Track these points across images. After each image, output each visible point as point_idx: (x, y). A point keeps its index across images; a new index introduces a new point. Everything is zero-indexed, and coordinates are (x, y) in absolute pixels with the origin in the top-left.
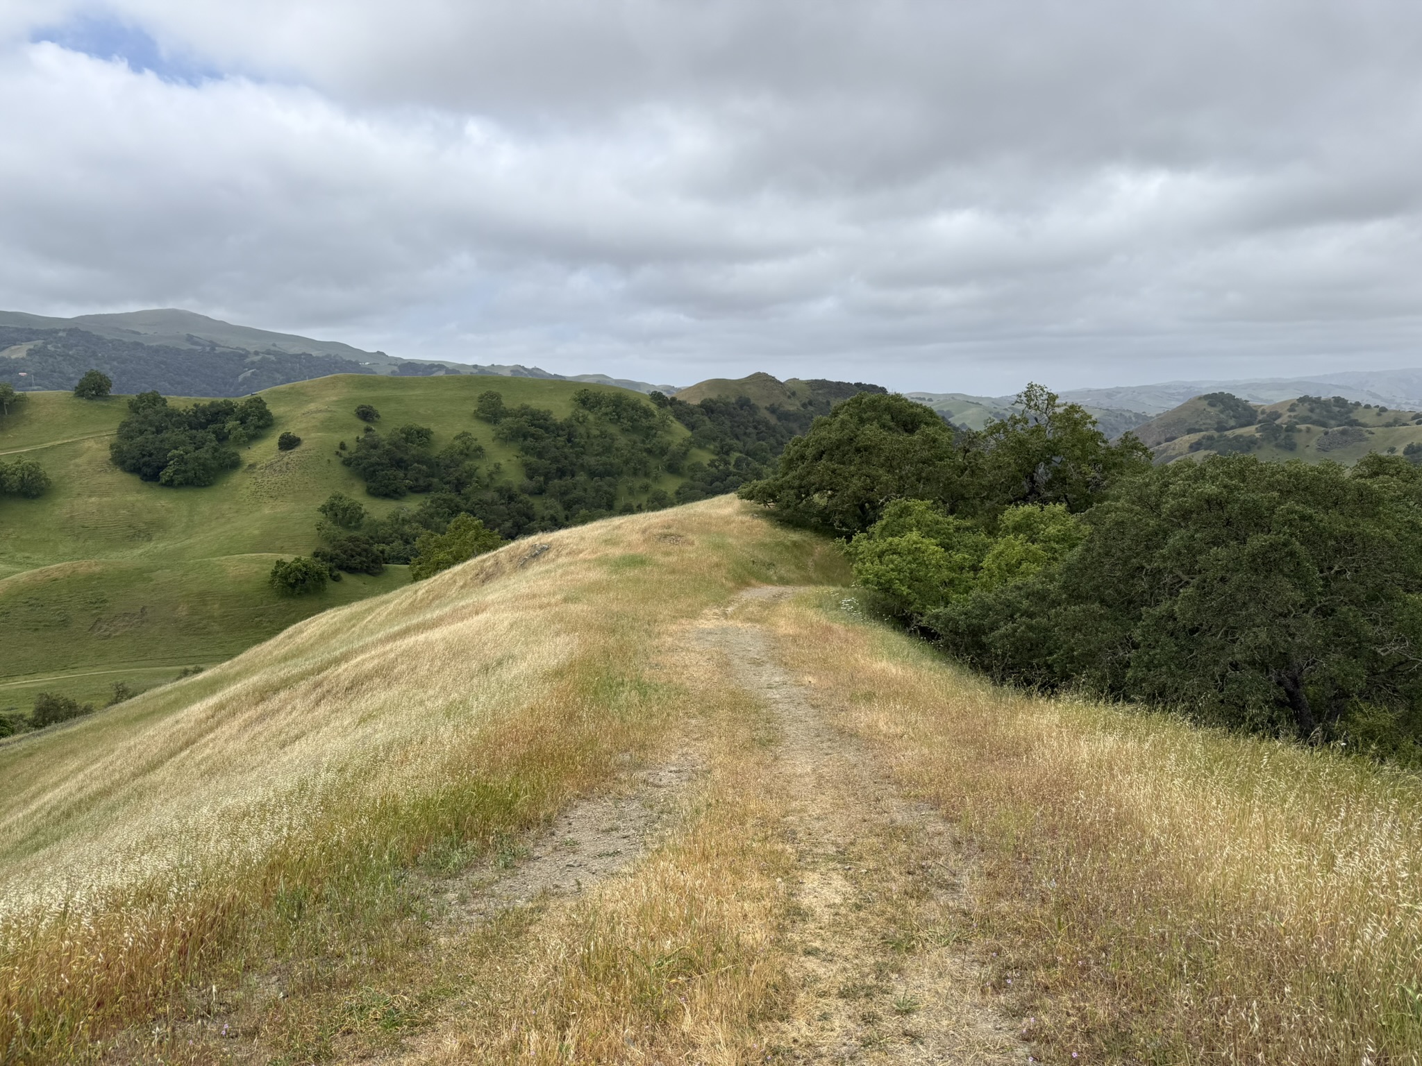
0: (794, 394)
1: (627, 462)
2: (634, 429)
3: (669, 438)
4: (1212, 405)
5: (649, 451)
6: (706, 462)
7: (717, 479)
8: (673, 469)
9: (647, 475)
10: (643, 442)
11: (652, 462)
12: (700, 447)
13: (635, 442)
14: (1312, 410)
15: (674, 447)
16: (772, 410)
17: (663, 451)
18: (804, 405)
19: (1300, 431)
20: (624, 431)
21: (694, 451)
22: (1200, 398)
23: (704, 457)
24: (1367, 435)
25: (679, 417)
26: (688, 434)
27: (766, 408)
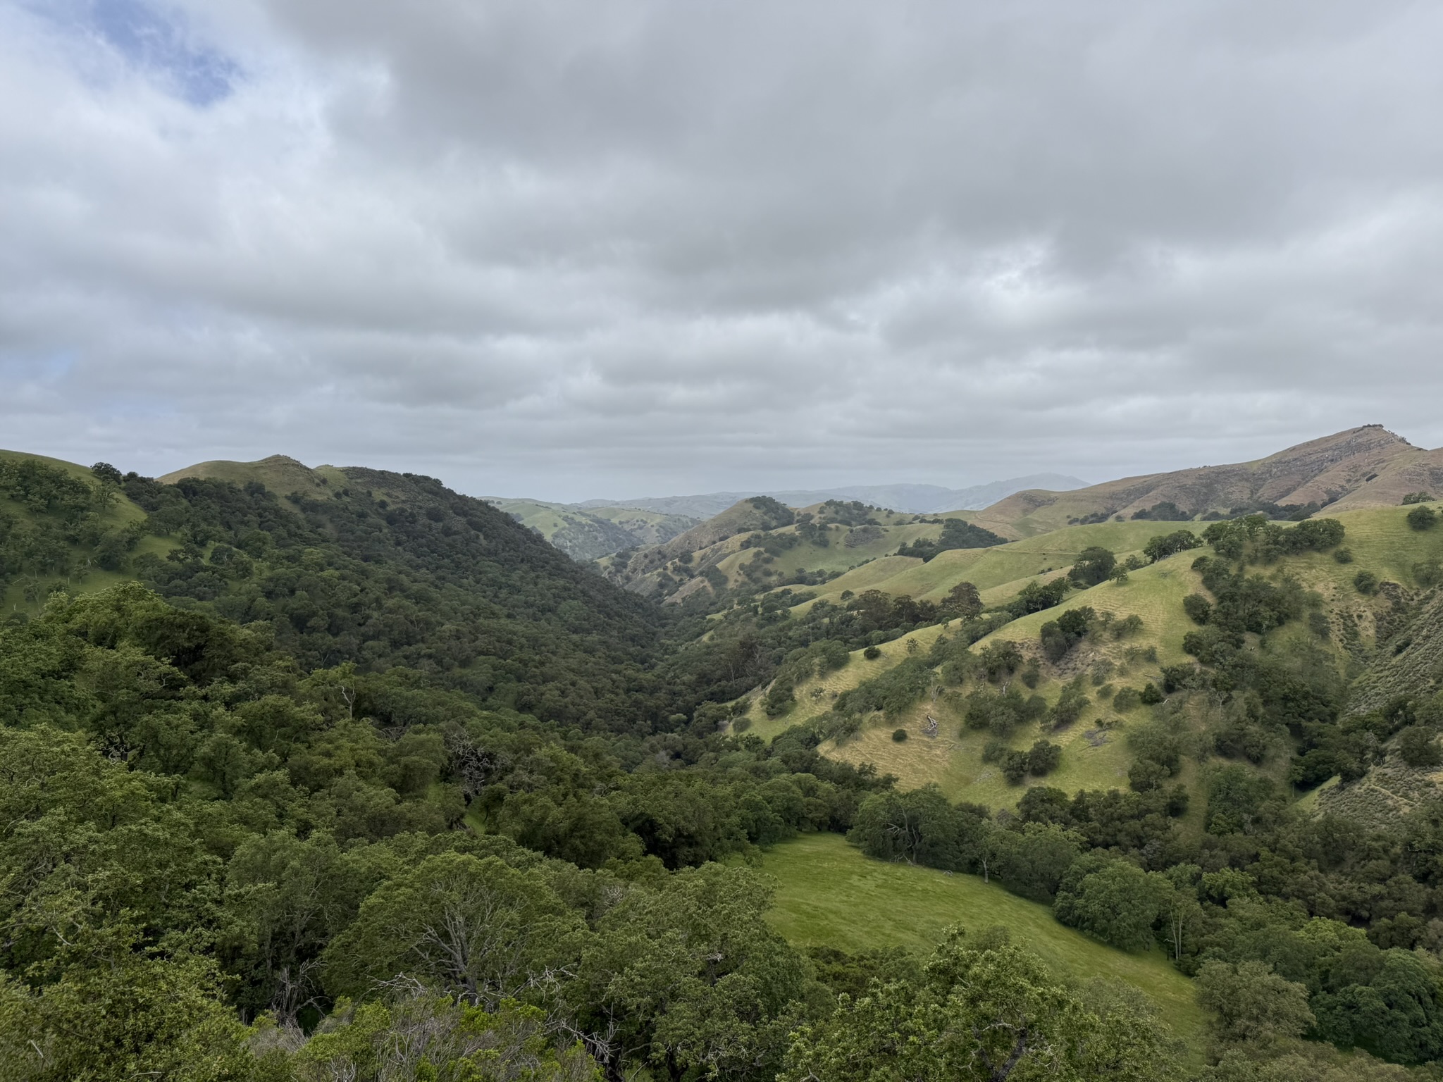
0: (324, 481)
1: (29, 554)
2: (50, 508)
3: (108, 522)
4: (757, 507)
5: (74, 541)
6: (163, 556)
7: (179, 575)
8: (109, 564)
9: (64, 572)
10: (64, 527)
11: (76, 554)
12: (159, 534)
13: (49, 527)
14: (837, 513)
15: (113, 534)
16: (295, 499)
17: (94, 540)
18: (338, 495)
19: (830, 529)
20: (34, 512)
21: (148, 538)
22: (746, 501)
23: (162, 548)
24: (883, 533)
25: (133, 496)
26: (141, 516)
27: (286, 497)
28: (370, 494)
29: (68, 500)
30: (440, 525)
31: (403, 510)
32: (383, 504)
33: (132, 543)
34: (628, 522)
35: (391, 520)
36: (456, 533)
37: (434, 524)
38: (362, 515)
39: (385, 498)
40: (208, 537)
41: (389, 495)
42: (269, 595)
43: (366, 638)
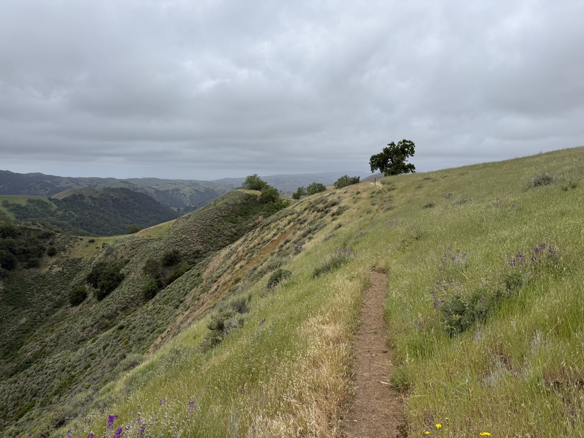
28: (109, 194)
29: (45, 206)
30: (126, 201)
31: (117, 198)
32: (112, 197)
33: (55, 213)
34: (220, 190)
35: (113, 200)
36: (130, 203)
37: (125, 201)
38: (105, 200)
39: (113, 195)
40: (67, 211)
41: (114, 194)
42: (77, 220)
43: (92, 227)
